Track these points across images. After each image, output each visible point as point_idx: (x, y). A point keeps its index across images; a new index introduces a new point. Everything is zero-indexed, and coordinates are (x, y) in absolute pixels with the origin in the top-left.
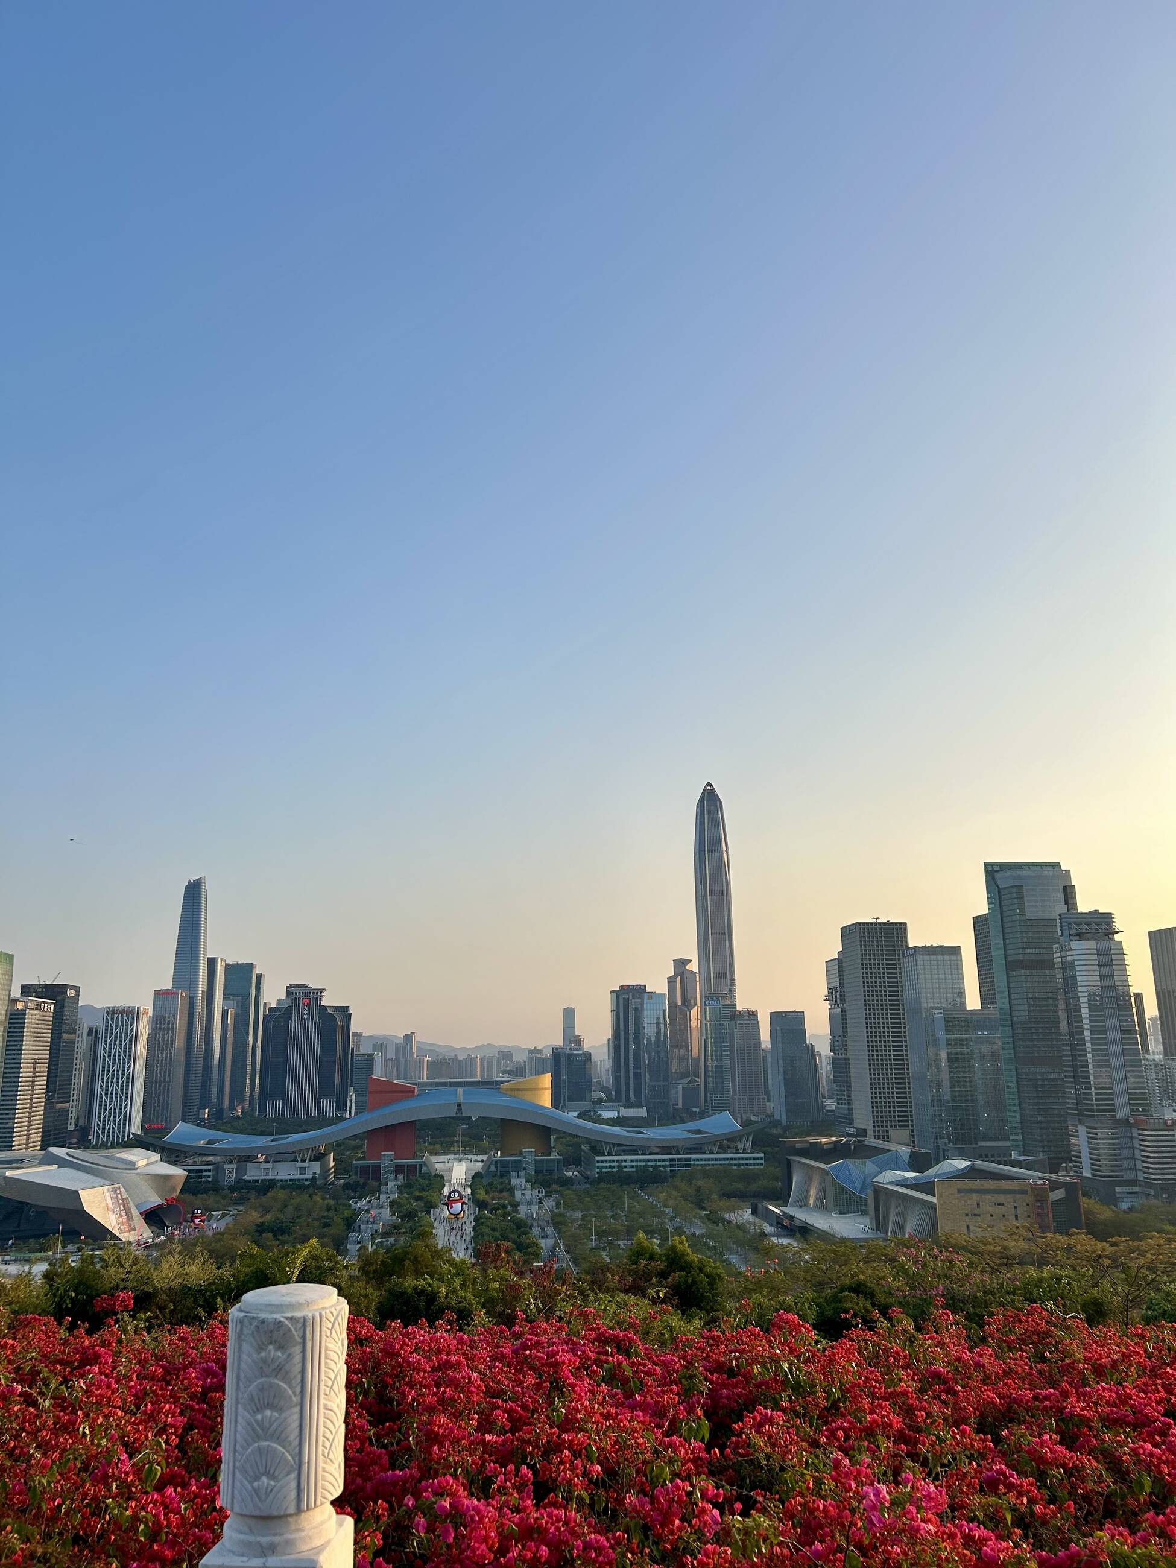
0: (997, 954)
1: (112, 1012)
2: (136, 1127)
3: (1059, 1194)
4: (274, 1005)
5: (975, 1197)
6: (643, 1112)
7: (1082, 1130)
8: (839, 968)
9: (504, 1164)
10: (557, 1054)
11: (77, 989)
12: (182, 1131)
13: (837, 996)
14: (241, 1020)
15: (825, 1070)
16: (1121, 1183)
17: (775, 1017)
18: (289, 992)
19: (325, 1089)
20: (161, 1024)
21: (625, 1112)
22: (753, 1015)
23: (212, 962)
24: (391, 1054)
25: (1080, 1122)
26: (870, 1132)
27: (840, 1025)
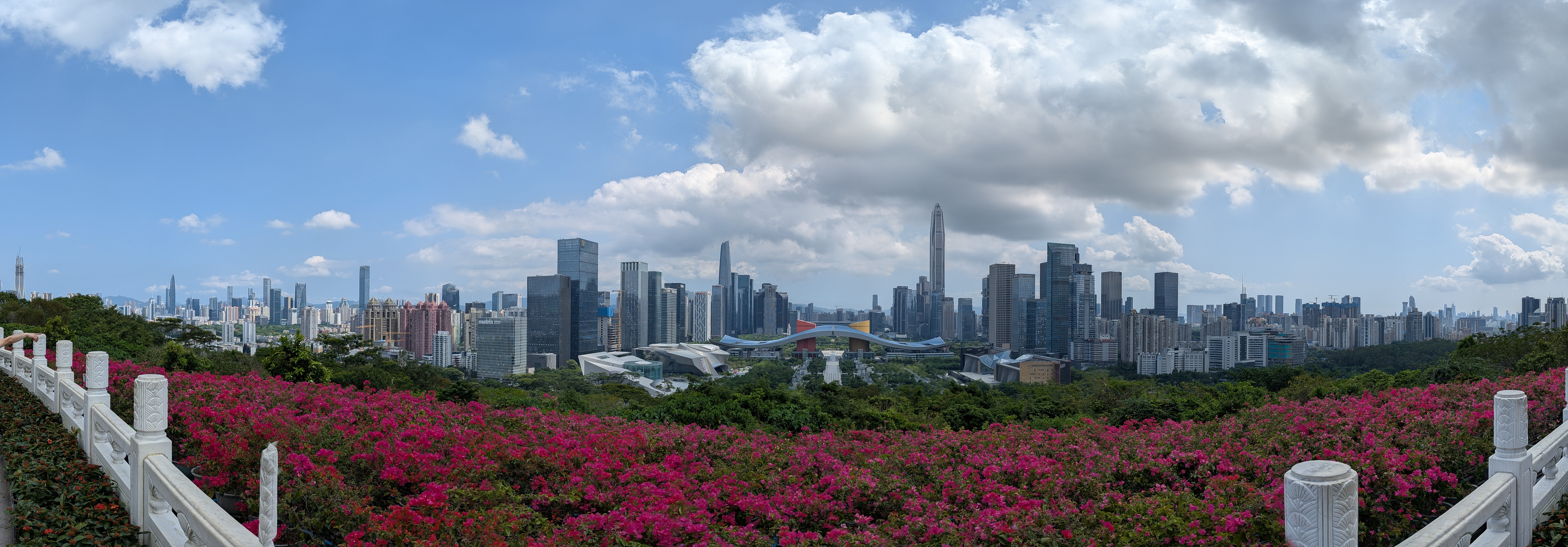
0: (1049, 278)
1: (697, 294)
2: (709, 336)
3: (1063, 366)
4: (758, 291)
5: (1034, 368)
6: (905, 336)
7: (1072, 344)
8: (987, 282)
9: (851, 355)
10: (871, 313)
11: (684, 285)
12: (727, 339)
13: (986, 292)
14: (745, 296)
15: (979, 321)
16: (1083, 362)
17: (961, 300)
18: (763, 287)
19: (779, 325)
20: (715, 299)
21: (898, 336)
22: (952, 299)
23: (733, 274)
24: (804, 311)
25: (1072, 340)
26: (995, 345)
27: (986, 303)
